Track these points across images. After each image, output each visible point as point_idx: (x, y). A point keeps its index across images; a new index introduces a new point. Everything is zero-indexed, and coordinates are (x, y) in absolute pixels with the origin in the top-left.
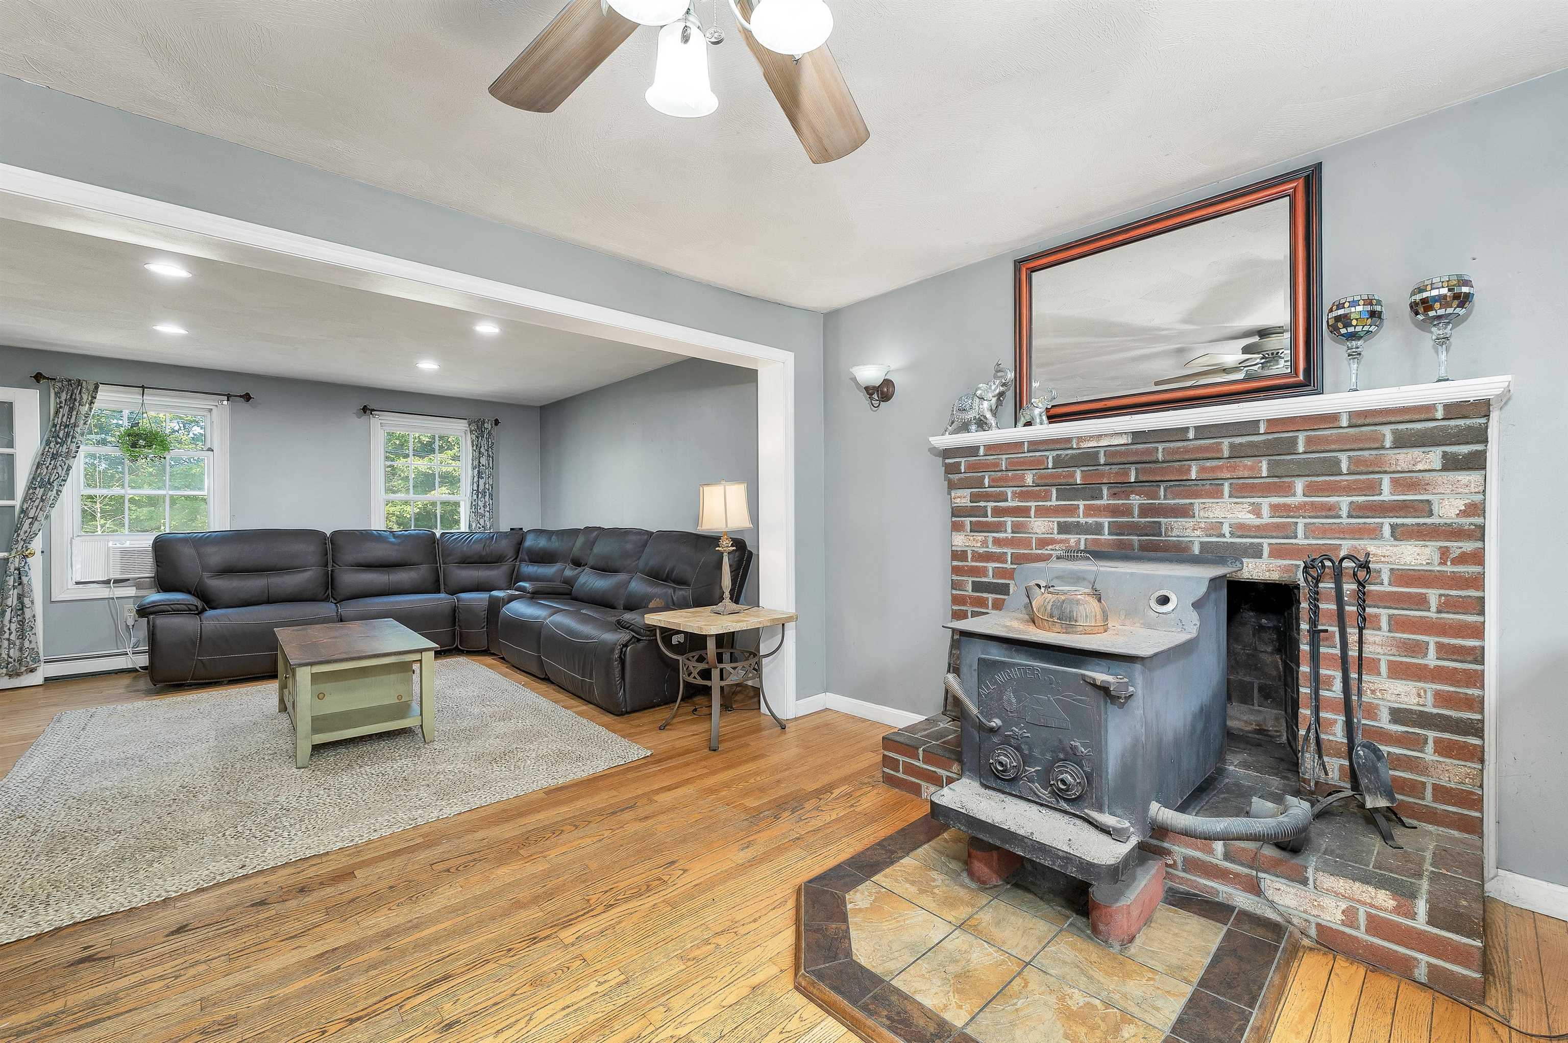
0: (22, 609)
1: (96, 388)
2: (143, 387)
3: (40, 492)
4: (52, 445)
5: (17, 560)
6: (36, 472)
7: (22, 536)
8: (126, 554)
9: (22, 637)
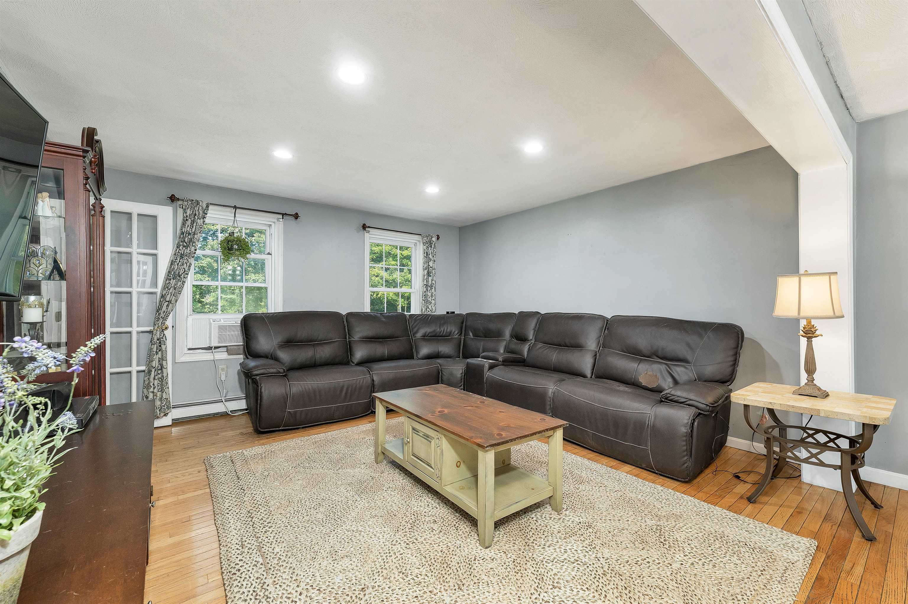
0: (161, 369)
1: (207, 207)
2: (235, 207)
3: (173, 282)
4: (181, 248)
5: (158, 333)
6: (171, 267)
7: (162, 315)
8: (221, 328)
9: (162, 391)
